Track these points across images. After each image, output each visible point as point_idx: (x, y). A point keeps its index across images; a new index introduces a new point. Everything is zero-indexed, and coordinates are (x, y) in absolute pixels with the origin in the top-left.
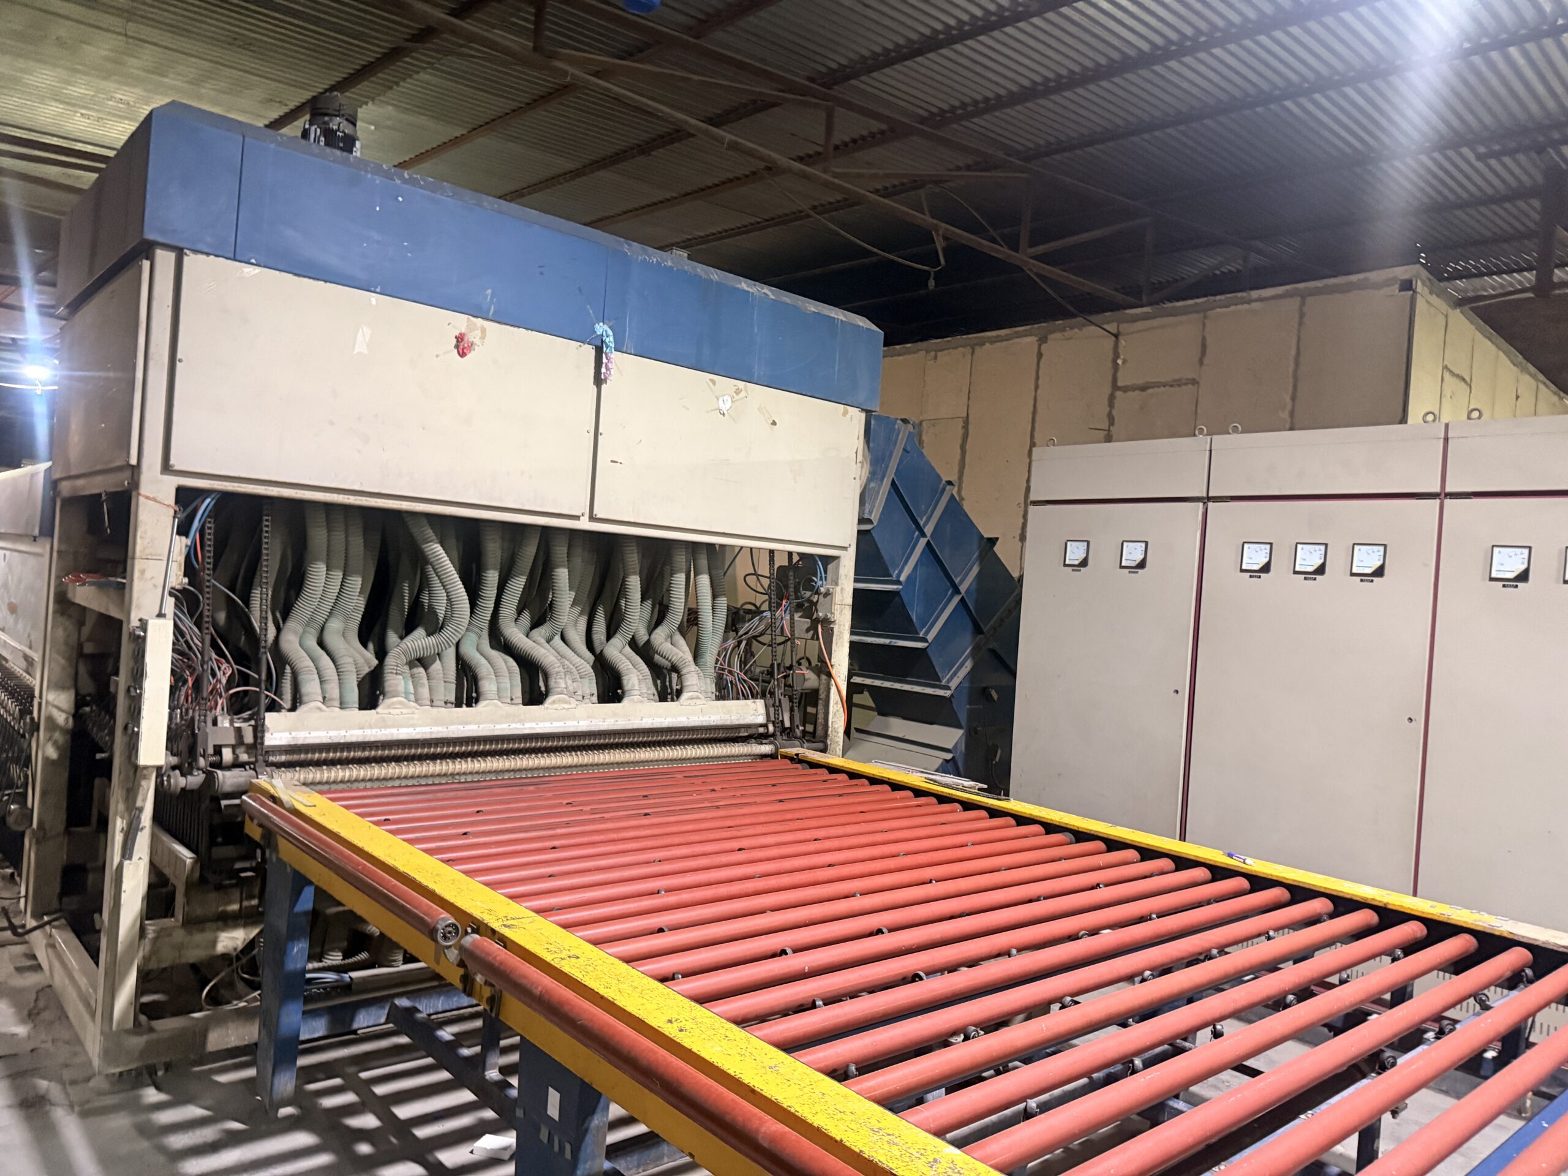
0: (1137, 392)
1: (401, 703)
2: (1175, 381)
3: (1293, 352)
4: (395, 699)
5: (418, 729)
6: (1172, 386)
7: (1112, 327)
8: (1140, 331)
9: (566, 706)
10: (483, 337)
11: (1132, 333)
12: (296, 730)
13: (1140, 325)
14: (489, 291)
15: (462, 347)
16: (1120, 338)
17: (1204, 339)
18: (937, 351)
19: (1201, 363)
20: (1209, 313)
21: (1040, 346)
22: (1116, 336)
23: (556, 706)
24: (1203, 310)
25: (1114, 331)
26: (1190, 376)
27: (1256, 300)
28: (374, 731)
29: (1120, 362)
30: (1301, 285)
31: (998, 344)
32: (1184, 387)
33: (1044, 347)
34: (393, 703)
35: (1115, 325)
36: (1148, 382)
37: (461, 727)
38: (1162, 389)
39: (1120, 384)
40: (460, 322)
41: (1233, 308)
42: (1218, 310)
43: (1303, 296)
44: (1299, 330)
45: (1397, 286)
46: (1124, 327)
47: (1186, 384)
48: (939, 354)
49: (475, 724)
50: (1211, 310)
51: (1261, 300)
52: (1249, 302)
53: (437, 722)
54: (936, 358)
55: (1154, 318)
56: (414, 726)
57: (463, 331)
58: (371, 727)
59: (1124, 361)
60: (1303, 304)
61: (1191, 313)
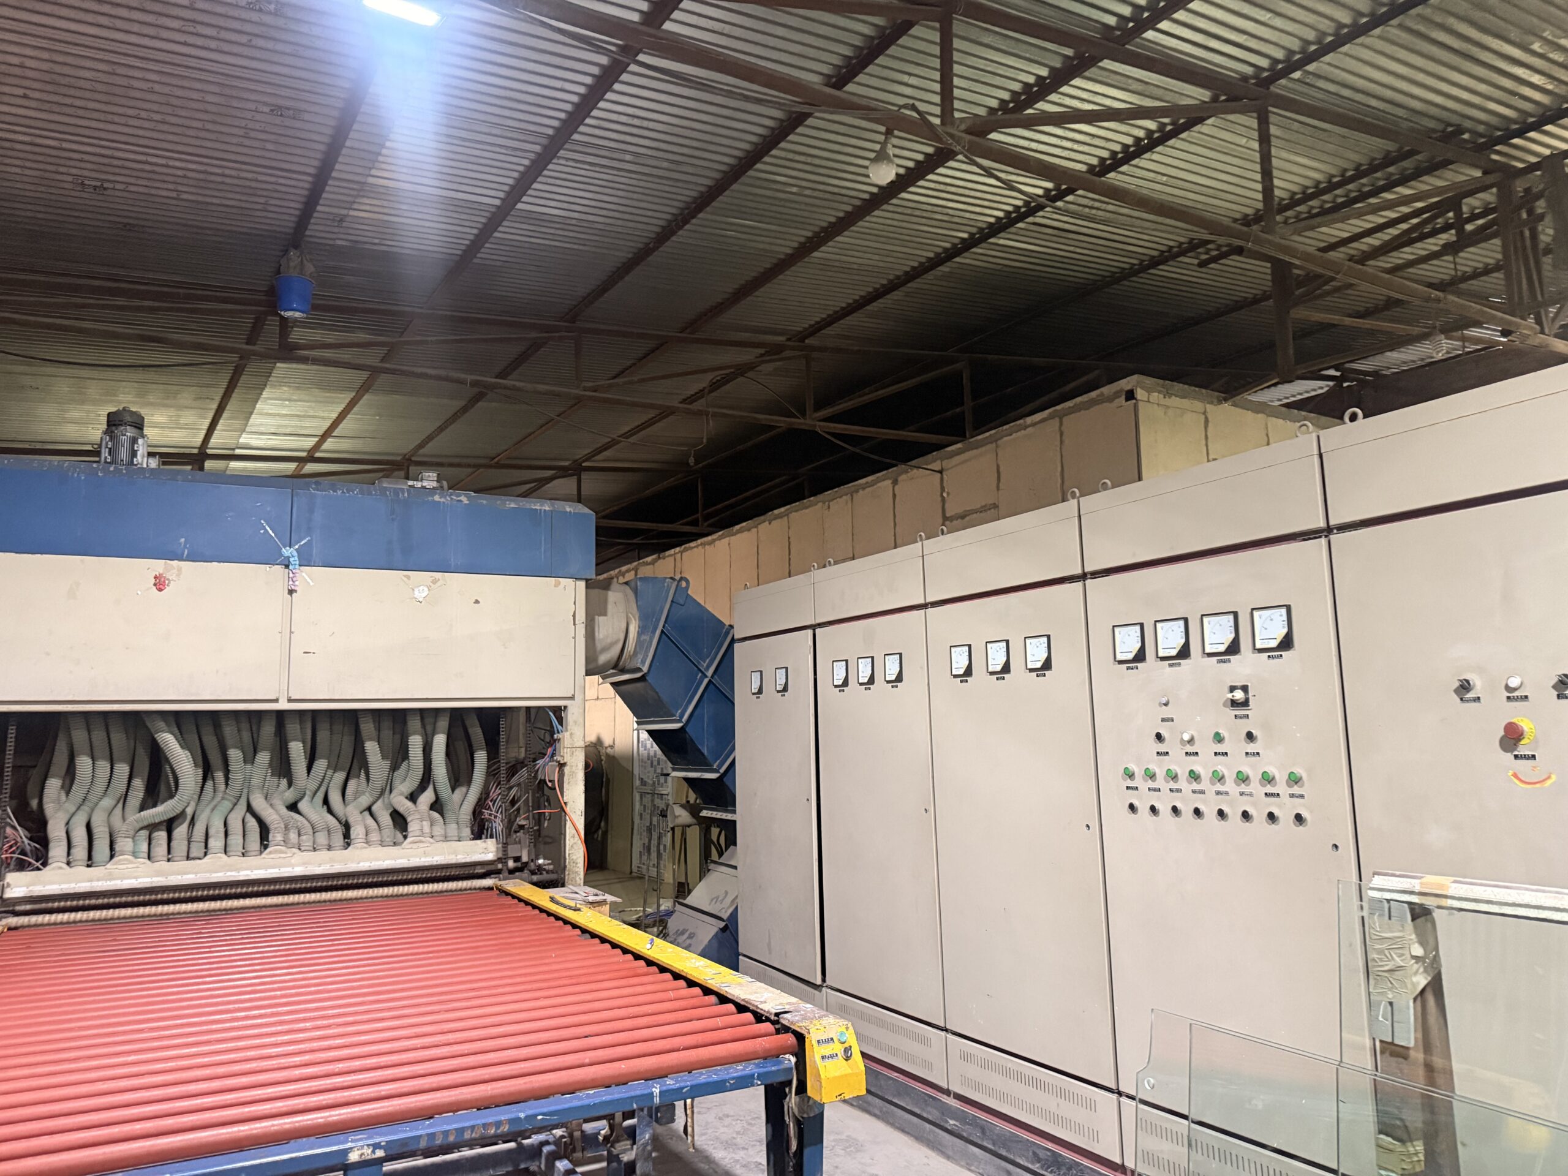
0: (959, 520)
1: (126, 860)
2: (982, 507)
3: (1059, 469)
4: (121, 857)
5: (140, 880)
6: (981, 512)
7: (936, 466)
8: (956, 465)
9: (283, 855)
10: (178, 575)
11: (952, 468)
12: (33, 884)
13: (956, 460)
14: (183, 540)
15: (160, 583)
16: (944, 473)
17: (998, 467)
18: (829, 501)
19: (998, 488)
20: (999, 442)
21: (894, 487)
22: (941, 472)
23: (272, 856)
24: (995, 440)
25: (938, 468)
26: (992, 502)
27: (1029, 426)
28: (100, 883)
29: (945, 495)
30: (1058, 407)
31: (868, 490)
32: (989, 512)
33: (896, 487)
34: (120, 860)
35: (939, 462)
36: (965, 511)
37: (179, 877)
38: (975, 515)
39: (948, 515)
40: (158, 566)
41: (1014, 435)
42: (1006, 439)
43: (1061, 416)
44: (1061, 448)
45: (1124, 397)
46: (946, 463)
47: (990, 509)
48: (831, 503)
49: (193, 873)
50: (1000, 439)
51: (1034, 425)
52: (1026, 427)
53: (159, 874)
54: (829, 508)
55: (963, 452)
56: (136, 878)
57: (161, 572)
58: (98, 880)
59: (948, 494)
60: (1061, 424)
61: (987, 444)
